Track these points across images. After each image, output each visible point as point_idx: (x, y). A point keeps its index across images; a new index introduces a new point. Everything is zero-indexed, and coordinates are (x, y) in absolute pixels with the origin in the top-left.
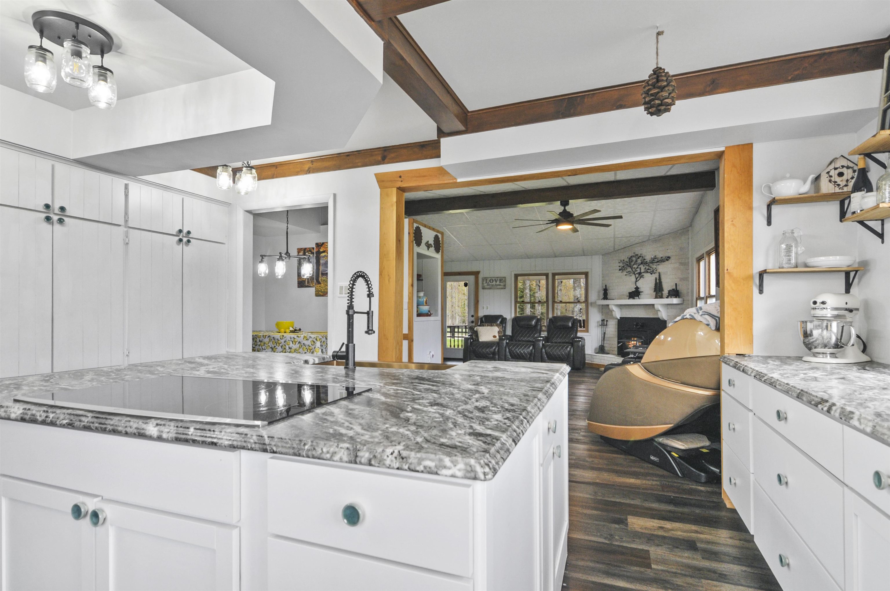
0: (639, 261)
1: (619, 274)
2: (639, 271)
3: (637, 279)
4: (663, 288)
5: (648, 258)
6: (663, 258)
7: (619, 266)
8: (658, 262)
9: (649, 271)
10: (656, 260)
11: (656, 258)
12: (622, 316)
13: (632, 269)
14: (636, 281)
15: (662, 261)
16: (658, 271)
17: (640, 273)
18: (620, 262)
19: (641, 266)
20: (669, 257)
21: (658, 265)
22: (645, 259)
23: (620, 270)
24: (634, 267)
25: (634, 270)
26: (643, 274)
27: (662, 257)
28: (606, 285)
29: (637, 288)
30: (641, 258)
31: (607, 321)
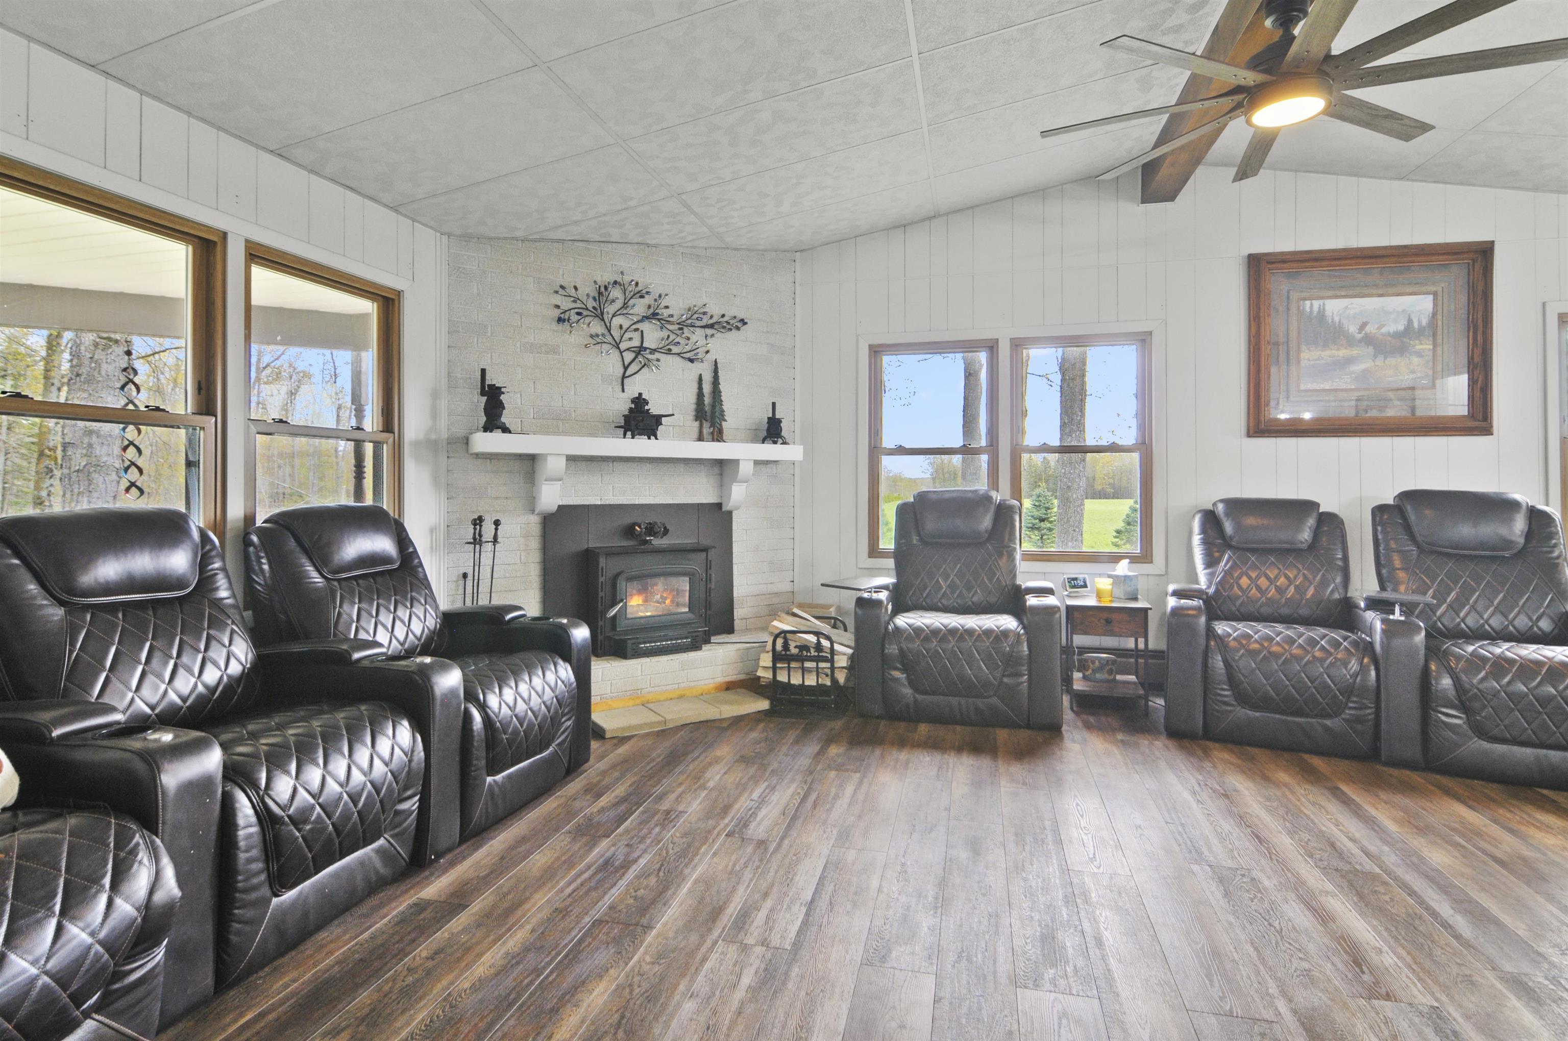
0: (639, 307)
1: (550, 334)
2: (636, 343)
3: (626, 368)
4: (722, 411)
5: (676, 306)
6: (726, 319)
7: (558, 307)
8: (711, 326)
9: (675, 349)
10: (706, 321)
11: (705, 313)
12: (564, 503)
13: (609, 331)
14: (624, 377)
15: (724, 327)
16: (711, 357)
17: (640, 350)
18: (558, 288)
19: (645, 326)
20: (743, 322)
21: (712, 336)
22: (667, 307)
23: (560, 320)
24: (617, 321)
25: (616, 333)
26: (657, 355)
27: (723, 316)
28: (483, 371)
29: (639, 402)
30: (648, 300)
31: (497, 523)
